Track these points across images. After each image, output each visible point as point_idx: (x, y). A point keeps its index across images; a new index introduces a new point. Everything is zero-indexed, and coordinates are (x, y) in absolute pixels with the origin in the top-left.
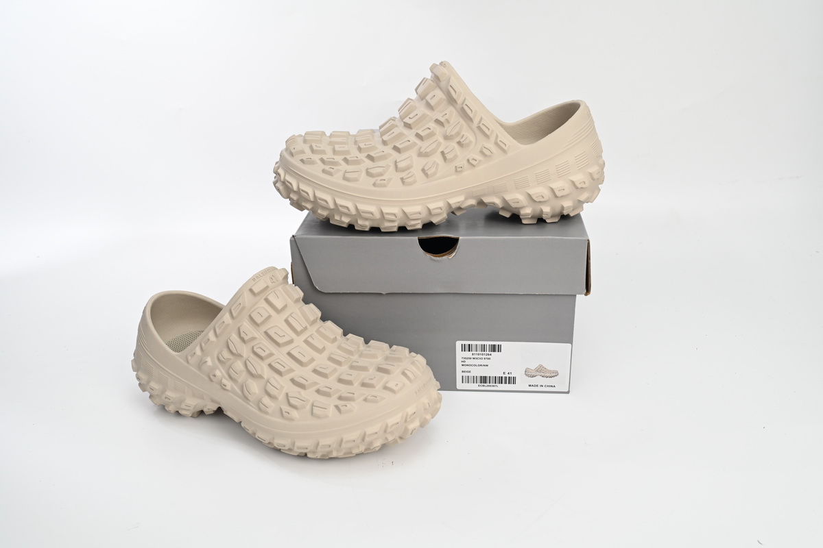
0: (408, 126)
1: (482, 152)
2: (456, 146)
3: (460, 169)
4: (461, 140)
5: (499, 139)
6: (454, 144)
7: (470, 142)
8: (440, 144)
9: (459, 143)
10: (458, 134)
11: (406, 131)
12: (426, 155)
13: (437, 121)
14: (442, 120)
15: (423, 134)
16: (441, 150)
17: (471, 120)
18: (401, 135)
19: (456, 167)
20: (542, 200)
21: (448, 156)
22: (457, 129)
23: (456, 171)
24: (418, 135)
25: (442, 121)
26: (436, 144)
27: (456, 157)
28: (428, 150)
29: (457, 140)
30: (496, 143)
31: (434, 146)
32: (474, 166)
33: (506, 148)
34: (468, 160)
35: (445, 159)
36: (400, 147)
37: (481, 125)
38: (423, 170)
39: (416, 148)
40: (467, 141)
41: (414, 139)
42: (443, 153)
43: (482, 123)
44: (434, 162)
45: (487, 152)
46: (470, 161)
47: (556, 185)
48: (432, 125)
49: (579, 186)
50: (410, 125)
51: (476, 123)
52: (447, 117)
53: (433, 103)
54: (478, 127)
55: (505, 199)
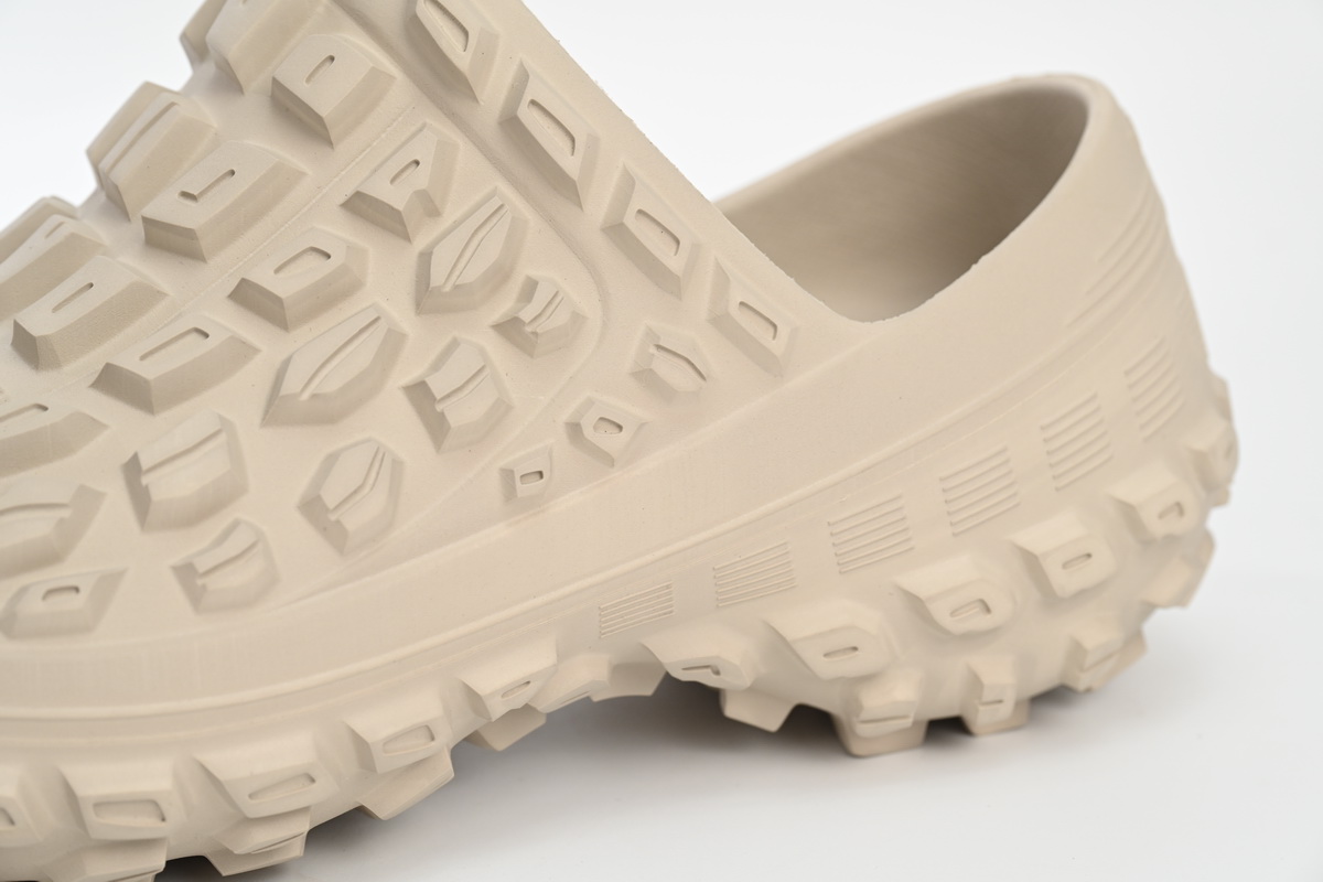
0: (167, 241)
1: (645, 377)
2: (498, 352)
3: (535, 486)
4: (526, 314)
5: (736, 296)
6: (479, 337)
7: (578, 319)
8: (393, 343)
9: (509, 328)
10: (499, 276)
11: (160, 274)
12: (325, 413)
13: (361, 206)
14: (396, 197)
15: (284, 286)
16: (406, 373)
17: (564, 186)
18: (139, 299)
19: (507, 475)
20: (981, 622)
21: (460, 414)
22: (490, 250)
23: (509, 492)
24: (248, 296)
25: (399, 205)
26: (373, 340)
27: (501, 412)
28: (331, 382)
29: (502, 308)
30: (720, 321)
31: (362, 355)
32: (608, 460)
33: (777, 346)
34: (574, 429)
35: (437, 427)
36: (149, 371)
37: (631, 222)
38: (312, 507)
40: (560, 318)
41: (230, 322)
42: (419, 393)
43: (635, 206)
44: (379, 455)
45: (675, 375)
46: (588, 431)
47: (1053, 533)
48: (338, 232)
49: (1158, 528)
50: (189, 234)
51: (598, 206)
52: (420, 179)
53: (324, 98)
54: (616, 231)
55: (782, 639)
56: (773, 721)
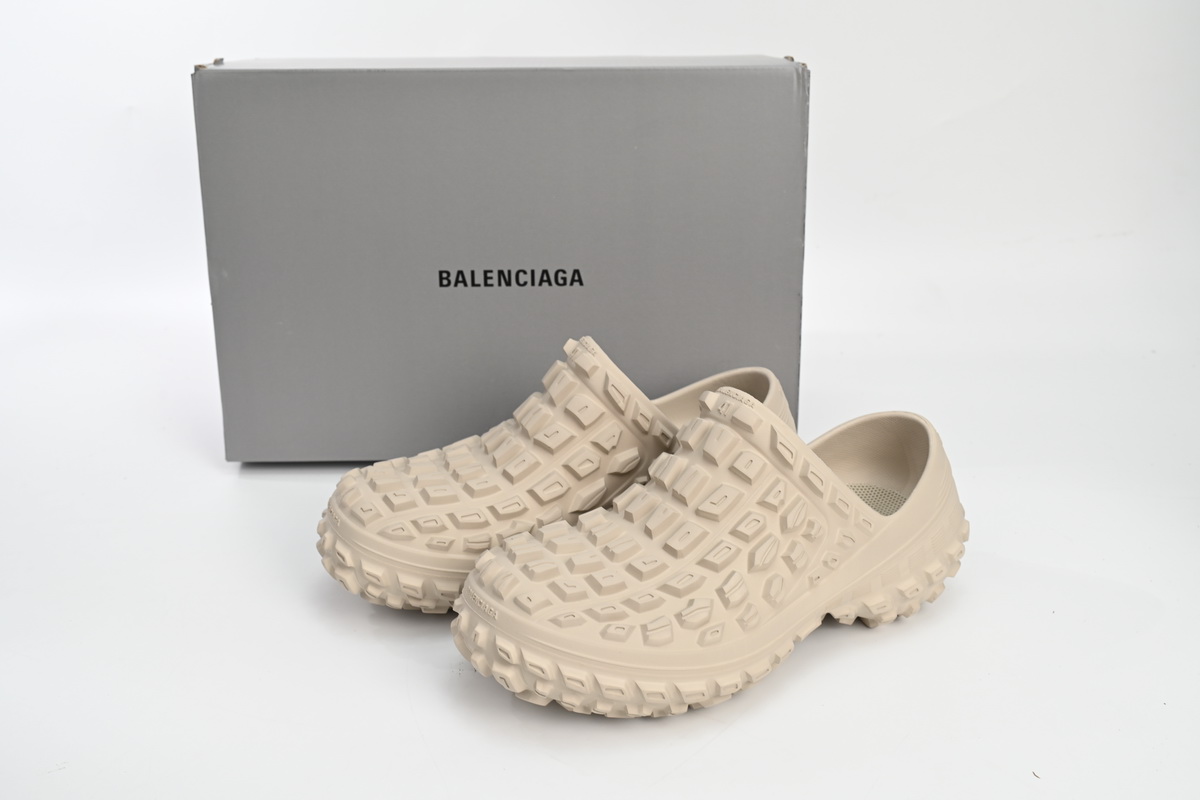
1: (841, 545)
2: (802, 541)
5: (861, 517)
6: (799, 539)
7: (824, 531)
9: (807, 536)
12: (763, 568)
13: (762, 504)
14: (773, 501)
15: (748, 531)
16: (782, 553)
17: (820, 494)
18: (704, 535)
19: (811, 579)
21: (798, 564)
22: (802, 515)
23: (811, 584)
24: (735, 533)
25: (774, 503)
26: (775, 546)
27: (808, 561)
28: (767, 559)
29: (803, 529)
30: (858, 526)
32: (833, 569)
33: (871, 530)
34: (825, 563)
35: (792, 567)
39: (743, 559)
41: (734, 543)
42: (787, 559)
43: (838, 497)
45: (848, 543)
46: (829, 563)
47: (933, 567)
48: (757, 510)
50: (716, 516)
51: (827, 498)
52: (781, 496)
53: (750, 473)
54: (833, 505)
55: (866, 607)
56: (851, 622)
